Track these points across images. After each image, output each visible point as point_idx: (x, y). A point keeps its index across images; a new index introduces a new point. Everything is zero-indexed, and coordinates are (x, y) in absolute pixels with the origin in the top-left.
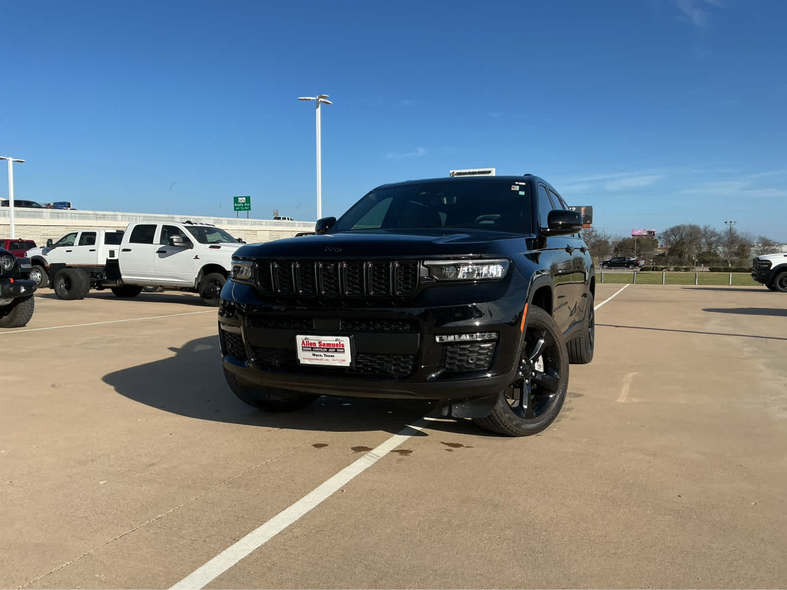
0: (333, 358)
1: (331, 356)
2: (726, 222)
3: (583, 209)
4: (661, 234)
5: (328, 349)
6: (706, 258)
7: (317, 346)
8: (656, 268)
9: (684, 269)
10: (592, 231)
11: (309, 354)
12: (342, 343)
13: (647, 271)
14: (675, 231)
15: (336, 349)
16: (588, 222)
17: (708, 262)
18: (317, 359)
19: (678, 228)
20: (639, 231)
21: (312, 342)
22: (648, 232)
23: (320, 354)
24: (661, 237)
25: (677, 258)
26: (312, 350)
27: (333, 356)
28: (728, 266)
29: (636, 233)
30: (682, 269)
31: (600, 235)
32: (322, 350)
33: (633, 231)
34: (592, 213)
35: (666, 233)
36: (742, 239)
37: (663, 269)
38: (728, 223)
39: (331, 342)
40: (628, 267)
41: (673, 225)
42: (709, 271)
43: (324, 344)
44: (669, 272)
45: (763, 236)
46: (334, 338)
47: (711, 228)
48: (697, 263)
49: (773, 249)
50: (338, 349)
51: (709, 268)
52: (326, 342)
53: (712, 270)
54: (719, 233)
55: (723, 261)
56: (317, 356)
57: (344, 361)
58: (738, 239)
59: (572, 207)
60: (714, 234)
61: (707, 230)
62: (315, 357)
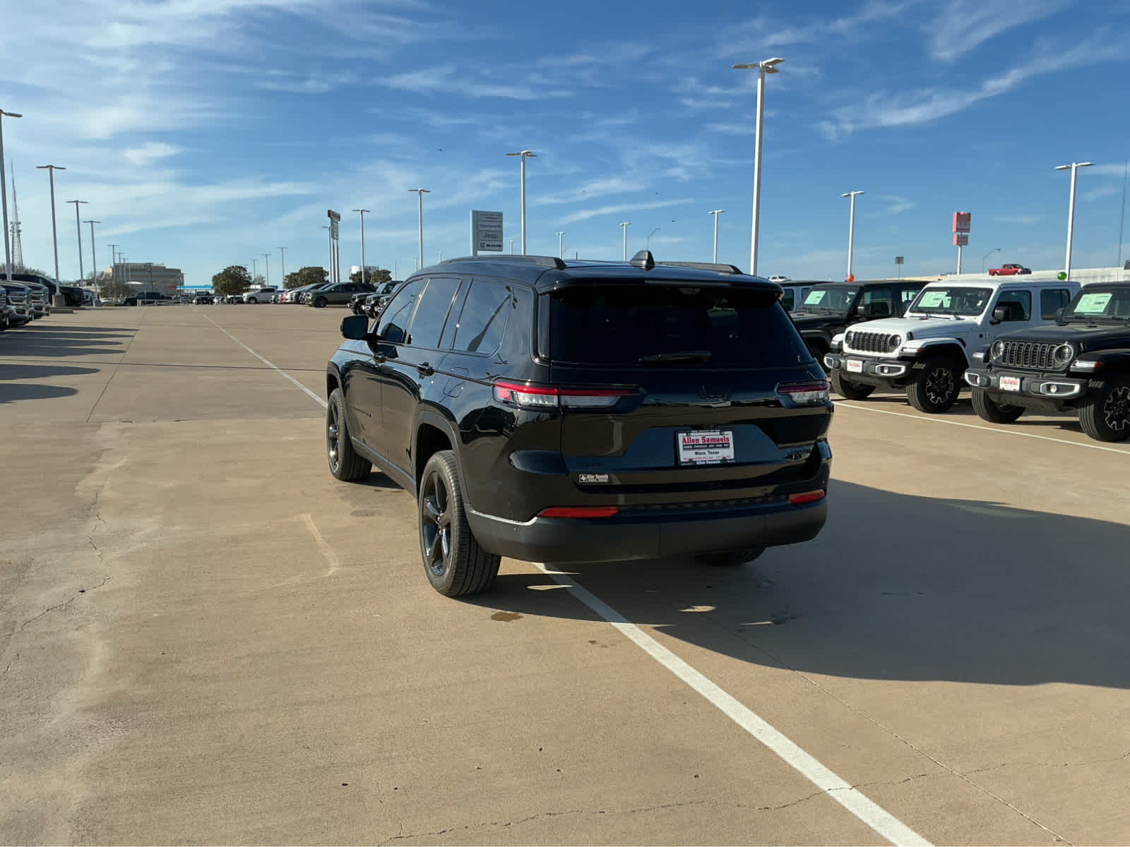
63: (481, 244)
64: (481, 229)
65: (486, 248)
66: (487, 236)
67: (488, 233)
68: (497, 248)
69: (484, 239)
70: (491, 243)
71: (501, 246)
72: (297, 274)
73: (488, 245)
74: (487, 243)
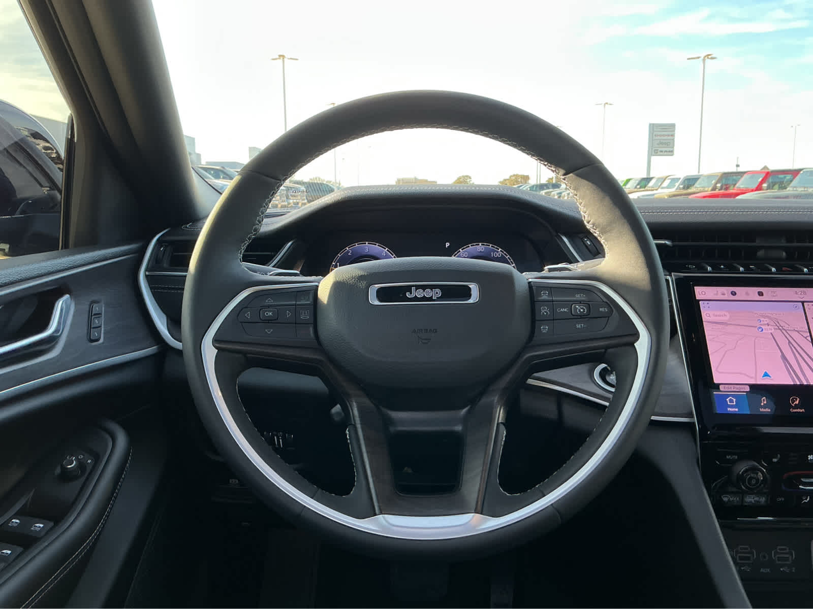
63: (655, 150)
64: (654, 138)
65: (659, 153)
66: (661, 143)
67: (661, 141)
68: (670, 153)
69: (658, 146)
70: (664, 149)
71: (672, 151)
72: (508, 179)
73: (662, 151)
74: (660, 149)
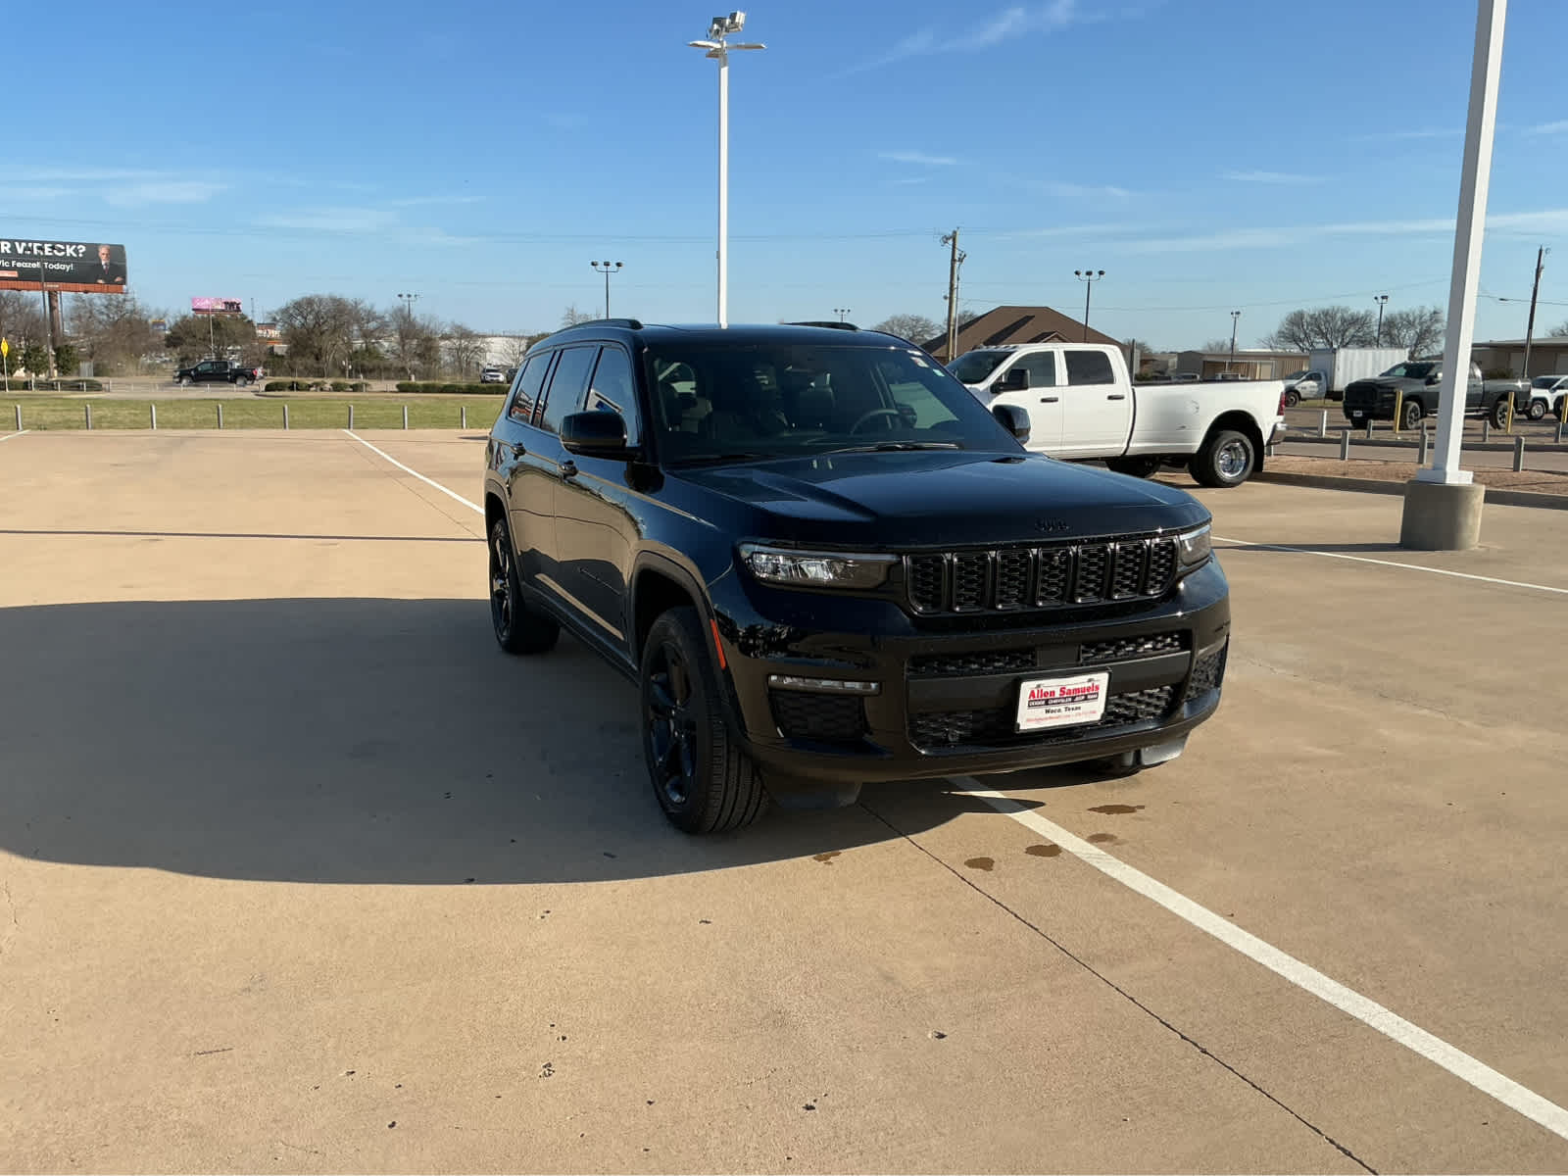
0: (1078, 711)
1: (1077, 708)
2: (400, 296)
3: (103, 251)
4: (277, 313)
5: (1073, 698)
6: (366, 363)
7: (1057, 695)
8: (297, 384)
9: (351, 387)
10: (125, 300)
11: (1040, 712)
12: (1096, 684)
13: (280, 390)
14: (303, 306)
15: (1086, 696)
16: (118, 279)
17: (371, 371)
18: (1051, 718)
19: (310, 302)
20: (207, 302)
21: (1049, 690)
22: (225, 303)
23: (1057, 708)
24: (278, 318)
25: (311, 361)
26: (1047, 704)
27: (1079, 708)
28: (410, 379)
29: (204, 304)
30: (346, 385)
31: (142, 310)
32: (1063, 701)
33: (193, 300)
34: (125, 261)
35: (285, 311)
36: (423, 328)
37: (310, 386)
38: (405, 297)
39: (1079, 686)
40: (233, 381)
41: (297, 297)
42: (396, 390)
43: (1070, 690)
44: (323, 393)
45: (458, 322)
46: (1085, 678)
47: (366, 304)
48: (350, 371)
49: (476, 348)
50: (1087, 695)
51: (398, 386)
52: (1071, 688)
53: (402, 389)
54: (382, 315)
55: (396, 368)
56: (1052, 711)
57: (1094, 712)
58: (415, 326)
59: (77, 244)
60: (371, 316)
61: (359, 307)
62: (1049, 715)
